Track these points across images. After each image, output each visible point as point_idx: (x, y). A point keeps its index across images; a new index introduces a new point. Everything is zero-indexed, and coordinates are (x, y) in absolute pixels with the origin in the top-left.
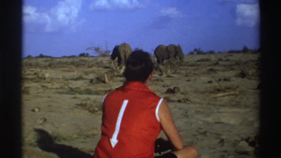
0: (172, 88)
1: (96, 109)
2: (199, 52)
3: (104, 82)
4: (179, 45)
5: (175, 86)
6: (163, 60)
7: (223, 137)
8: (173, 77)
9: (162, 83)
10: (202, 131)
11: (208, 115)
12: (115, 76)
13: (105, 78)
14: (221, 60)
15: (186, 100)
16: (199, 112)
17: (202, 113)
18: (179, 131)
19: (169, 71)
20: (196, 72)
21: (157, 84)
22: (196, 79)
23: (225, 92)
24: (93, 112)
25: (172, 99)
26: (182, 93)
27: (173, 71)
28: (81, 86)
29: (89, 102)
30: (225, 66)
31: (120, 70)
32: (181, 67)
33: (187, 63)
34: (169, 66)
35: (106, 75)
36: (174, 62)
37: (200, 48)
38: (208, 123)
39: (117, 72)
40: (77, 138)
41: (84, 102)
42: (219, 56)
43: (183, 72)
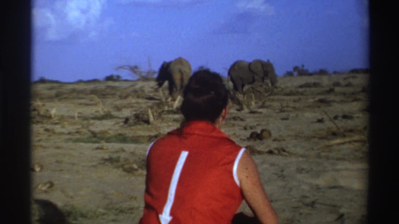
0: (259, 132)
1: (135, 166)
2: (302, 72)
3: (147, 122)
4: (268, 61)
5: (264, 128)
6: (243, 86)
7: (342, 211)
8: (261, 113)
9: (243, 124)
10: (308, 201)
11: (317, 175)
12: (165, 112)
13: (148, 115)
14: (337, 84)
15: (281, 151)
16: (303, 169)
17: (307, 172)
18: (272, 201)
19: (253, 103)
20: (297, 105)
21: (234, 125)
22: (297, 116)
23: (344, 136)
24: (130, 171)
25: (259, 149)
26: (275, 140)
27: (260, 104)
28: (110, 129)
29: (123, 155)
30: (344, 94)
31: (173, 102)
32: (271, 97)
33: (282, 90)
34: (253, 95)
35: (150, 112)
36: (261, 90)
37: (303, 66)
38: (318, 188)
39: (169, 106)
40: (104, 214)
41: (115, 156)
42: (335, 78)
43: (276, 105)
